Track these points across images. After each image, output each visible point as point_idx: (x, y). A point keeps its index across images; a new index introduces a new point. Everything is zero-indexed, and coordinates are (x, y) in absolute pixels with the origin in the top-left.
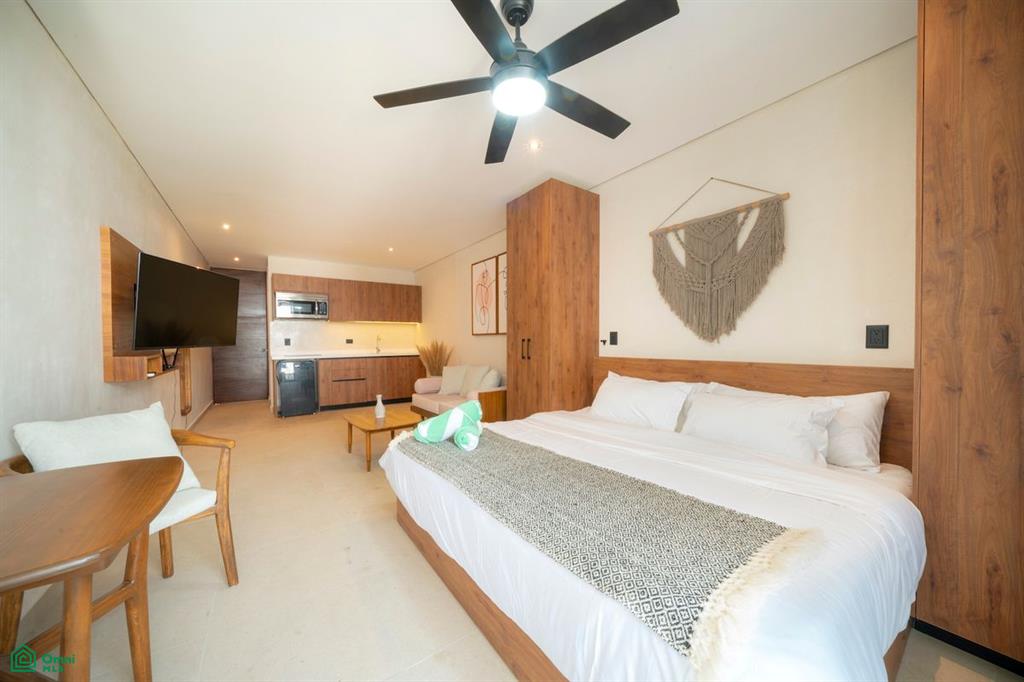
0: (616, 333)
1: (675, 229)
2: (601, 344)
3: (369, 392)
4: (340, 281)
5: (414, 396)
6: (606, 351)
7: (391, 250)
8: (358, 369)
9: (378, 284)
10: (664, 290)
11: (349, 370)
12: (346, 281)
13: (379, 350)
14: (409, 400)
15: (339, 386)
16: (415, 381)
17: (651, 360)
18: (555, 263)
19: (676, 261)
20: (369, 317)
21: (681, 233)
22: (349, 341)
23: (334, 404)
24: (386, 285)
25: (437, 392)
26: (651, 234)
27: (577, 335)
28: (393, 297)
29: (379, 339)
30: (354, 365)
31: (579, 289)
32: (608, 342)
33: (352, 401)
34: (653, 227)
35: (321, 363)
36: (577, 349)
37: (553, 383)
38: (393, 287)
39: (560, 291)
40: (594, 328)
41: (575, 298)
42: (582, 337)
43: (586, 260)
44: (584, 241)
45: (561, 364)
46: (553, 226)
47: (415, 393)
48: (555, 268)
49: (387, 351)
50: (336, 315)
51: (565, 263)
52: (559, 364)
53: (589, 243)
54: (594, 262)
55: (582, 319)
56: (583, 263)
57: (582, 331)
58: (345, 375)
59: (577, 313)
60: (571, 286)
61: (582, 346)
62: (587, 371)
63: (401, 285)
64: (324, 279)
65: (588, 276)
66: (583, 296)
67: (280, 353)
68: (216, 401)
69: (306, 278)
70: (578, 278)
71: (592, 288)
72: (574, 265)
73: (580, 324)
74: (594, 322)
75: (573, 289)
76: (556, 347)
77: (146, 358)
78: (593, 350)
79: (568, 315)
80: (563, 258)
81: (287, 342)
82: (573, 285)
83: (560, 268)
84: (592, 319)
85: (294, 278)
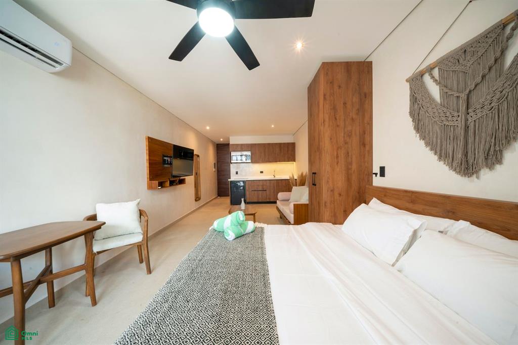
0: (384, 167)
1: (430, 69)
2: (374, 175)
3: (268, 197)
4: (255, 144)
5: (277, 201)
6: (377, 181)
7: (273, 126)
8: (263, 186)
9: (273, 144)
10: (419, 127)
11: (259, 186)
12: (258, 144)
13: (274, 177)
14: (275, 202)
15: (255, 193)
16: (278, 193)
17: (406, 191)
18: (327, 119)
19: (431, 99)
20: (269, 161)
21: (436, 72)
22: (262, 172)
23: (253, 201)
24: (277, 143)
25: (289, 200)
26: (407, 81)
27: (348, 169)
28: (281, 150)
29: (274, 171)
30: (261, 183)
31: (350, 136)
32: (379, 175)
33: (260, 201)
34: (409, 74)
35: (247, 182)
36: (348, 179)
37: (325, 203)
38: (280, 144)
39: (331, 139)
40: (366, 164)
41: (346, 143)
42: (354, 170)
43: (357, 114)
44: (356, 99)
45: (332, 191)
46: (325, 95)
47: (278, 199)
48: (327, 124)
49: (278, 177)
50: (254, 160)
51: (336, 119)
52: (331, 191)
53: (361, 100)
54: (366, 114)
55: (354, 158)
56: (354, 116)
57: (354, 167)
58: (257, 188)
59: (348, 153)
60: (342, 134)
61: (354, 178)
62: (360, 196)
63: (284, 143)
64: (249, 144)
65: (360, 125)
66: (355, 140)
67: (233, 178)
68: (218, 196)
69: (242, 145)
70: (349, 128)
71: (365, 133)
72: (345, 119)
73: (352, 161)
74: (366, 159)
75: (344, 137)
76: (328, 178)
77: (157, 182)
78: (368, 181)
79: (339, 155)
80: (335, 115)
81: (237, 173)
82: (344, 134)
83: (331, 123)
84: (364, 158)
85: (237, 145)
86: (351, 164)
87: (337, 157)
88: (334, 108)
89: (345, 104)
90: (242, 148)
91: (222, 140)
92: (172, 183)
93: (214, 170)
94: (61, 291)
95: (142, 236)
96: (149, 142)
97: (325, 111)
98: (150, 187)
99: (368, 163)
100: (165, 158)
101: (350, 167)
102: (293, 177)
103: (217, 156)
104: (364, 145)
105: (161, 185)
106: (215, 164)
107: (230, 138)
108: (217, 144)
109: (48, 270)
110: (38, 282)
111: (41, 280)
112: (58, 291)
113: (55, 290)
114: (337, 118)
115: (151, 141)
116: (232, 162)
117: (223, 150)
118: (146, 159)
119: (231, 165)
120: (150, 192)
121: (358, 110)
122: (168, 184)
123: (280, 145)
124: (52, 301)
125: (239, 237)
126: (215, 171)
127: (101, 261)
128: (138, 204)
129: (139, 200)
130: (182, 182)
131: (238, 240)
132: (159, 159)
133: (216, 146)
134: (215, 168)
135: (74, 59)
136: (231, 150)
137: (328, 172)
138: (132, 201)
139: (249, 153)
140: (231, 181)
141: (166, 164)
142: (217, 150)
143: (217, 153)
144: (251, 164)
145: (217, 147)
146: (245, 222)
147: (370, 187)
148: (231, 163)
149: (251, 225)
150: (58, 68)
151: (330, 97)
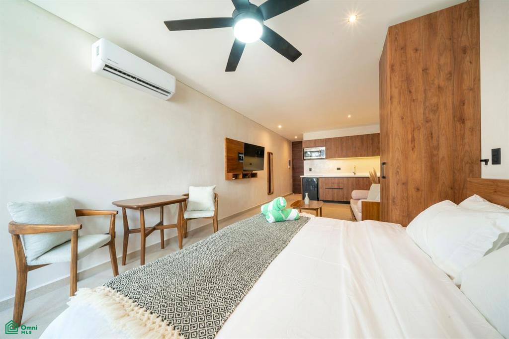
0: (499, 150)
2: (482, 163)
4: (331, 139)
6: (488, 172)
7: (349, 116)
8: (340, 183)
9: (352, 137)
11: (333, 183)
13: (355, 174)
14: (349, 202)
15: (329, 191)
18: (396, 95)
20: (347, 156)
22: (339, 169)
24: (357, 136)
27: (432, 156)
28: (362, 143)
29: (355, 168)
31: (435, 111)
32: (490, 162)
33: (336, 200)
35: (321, 179)
39: (402, 118)
40: (467, 147)
41: (428, 121)
42: (443, 157)
43: (449, 79)
44: (446, 60)
45: (405, 184)
46: (392, 66)
47: (352, 198)
48: (396, 101)
49: (359, 175)
50: (329, 156)
51: (410, 92)
52: (403, 184)
53: (455, 58)
54: (465, 76)
55: (443, 141)
56: (442, 84)
57: (443, 152)
58: (332, 186)
59: (432, 134)
60: (422, 110)
61: (443, 167)
62: (454, 192)
63: (368, 135)
64: (323, 139)
65: (453, 94)
66: (445, 117)
67: (307, 174)
68: (293, 193)
69: (315, 140)
70: (434, 100)
71: (464, 104)
72: (425, 90)
73: (438, 145)
74: (466, 140)
75: (424, 114)
76: (398, 167)
77: (232, 174)
78: (471, 171)
79: (416, 137)
80: (408, 88)
81: (310, 170)
82: (425, 109)
83: (402, 99)
84: (463, 138)
85: (310, 141)
86: (437, 148)
87: (413, 140)
88: (408, 80)
89: (425, 70)
90: (316, 143)
91: (296, 137)
92: (245, 176)
93: (289, 167)
94: (168, 240)
95: (214, 213)
96: (227, 142)
97: (393, 85)
98: (227, 178)
99: (469, 146)
100: (240, 155)
101: (435, 152)
102: (375, 173)
103: (293, 153)
104: (462, 121)
105: (236, 177)
106: (290, 161)
107: (304, 135)
108: (293, 142)
109: (161, 223)
110: (154, 229)
111: (156, 228)
112: (166, 240)
113: (165, 239)
114: (413, 91)
115: (229, 142)
116: (305, 158)
117: (297, 148)
118: (224, 155)
119: (304, 161)
120: (227, 182)
121: (450, 73)
122: (241, 176)
123: (362, 138)
124: (163, 245)
125: (279, 221)
126: (290, 169)
127: (192, 227)
128: (214, 188)
129: (215, 186)
130: (254, 175)
131: (277, 223)
132: (235, 156)
133: (291, 145)
134: (290, 165)
135: (177, 87)
136: (303, 146)
137: (398, 159)
138: (210, 186)
139: (324, 148)
140: (303, 178)
141: (241, 160)
142: (293, 148)
143: (293, 151)
144: (326, 160)
145: (293, 145)
146: (289, 210)
147: (475, 180)
148: (305, 160)
149: (294, 213)
150: (170, 96)
151: (401, 66)
